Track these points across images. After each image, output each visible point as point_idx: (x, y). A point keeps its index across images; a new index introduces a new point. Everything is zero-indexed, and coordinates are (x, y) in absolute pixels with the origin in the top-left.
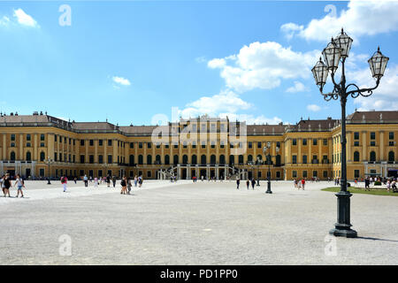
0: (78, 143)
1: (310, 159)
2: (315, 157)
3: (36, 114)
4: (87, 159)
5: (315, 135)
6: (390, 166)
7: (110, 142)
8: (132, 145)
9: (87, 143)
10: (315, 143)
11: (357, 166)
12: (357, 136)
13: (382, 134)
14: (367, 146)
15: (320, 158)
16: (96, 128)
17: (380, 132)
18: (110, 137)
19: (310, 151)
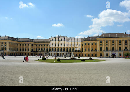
0: (19, 45)
1: (90, 50)
2: (92, 49)
3: (6, 36)
4: (22, 50)
5: (92, 42)
6: (112, 52)
7: (28, 44)
8: (37, 45)
9: (22, 45)
10: (92, 44)
11: (101, 52)
12: (101, 42)
13: (110, 41)
14: (105, 45)
15: (94, 50)
16: (24, 40)
17: (109, 40)
18: (28, 43)
19: (91, 47)
